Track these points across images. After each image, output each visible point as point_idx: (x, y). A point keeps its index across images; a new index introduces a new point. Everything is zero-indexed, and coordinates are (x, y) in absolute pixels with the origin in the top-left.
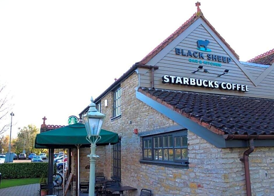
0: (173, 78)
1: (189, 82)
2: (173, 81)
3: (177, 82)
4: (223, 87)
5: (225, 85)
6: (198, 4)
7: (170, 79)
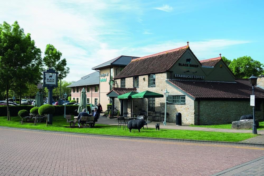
0: (178, 75)
1: (183, 77)
2: (178, 77)
3: (179, 77)
4: (194, 78)
5: (195, 77)
6: (188, 43)
7: (177, 76)
